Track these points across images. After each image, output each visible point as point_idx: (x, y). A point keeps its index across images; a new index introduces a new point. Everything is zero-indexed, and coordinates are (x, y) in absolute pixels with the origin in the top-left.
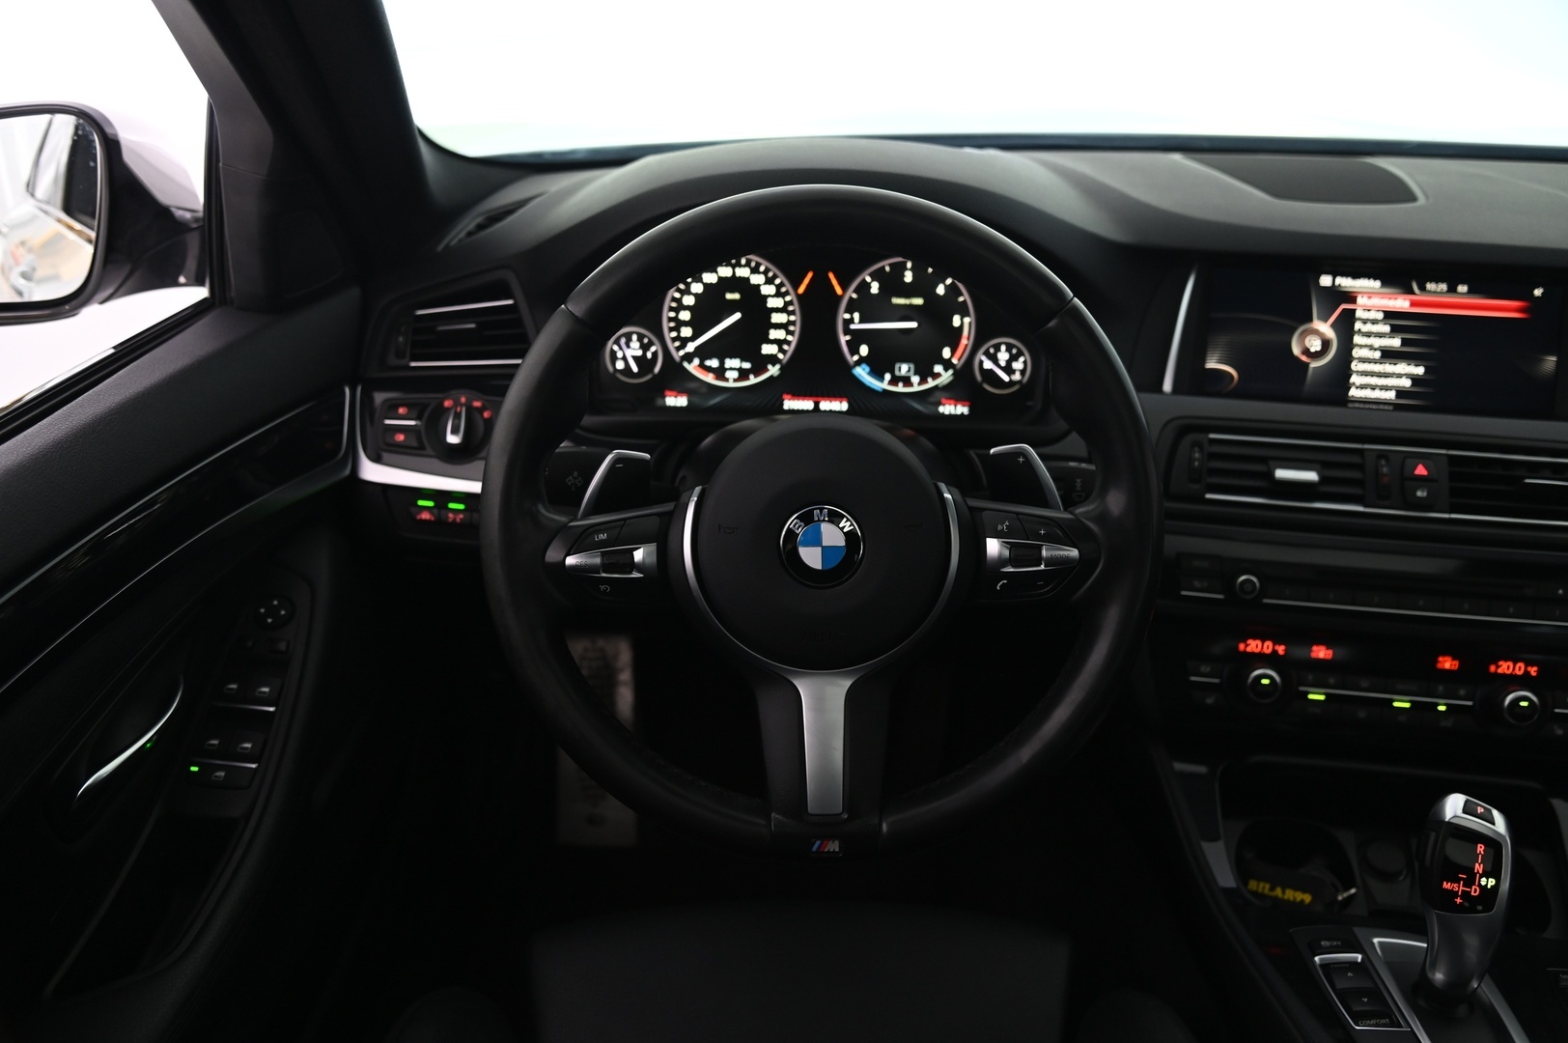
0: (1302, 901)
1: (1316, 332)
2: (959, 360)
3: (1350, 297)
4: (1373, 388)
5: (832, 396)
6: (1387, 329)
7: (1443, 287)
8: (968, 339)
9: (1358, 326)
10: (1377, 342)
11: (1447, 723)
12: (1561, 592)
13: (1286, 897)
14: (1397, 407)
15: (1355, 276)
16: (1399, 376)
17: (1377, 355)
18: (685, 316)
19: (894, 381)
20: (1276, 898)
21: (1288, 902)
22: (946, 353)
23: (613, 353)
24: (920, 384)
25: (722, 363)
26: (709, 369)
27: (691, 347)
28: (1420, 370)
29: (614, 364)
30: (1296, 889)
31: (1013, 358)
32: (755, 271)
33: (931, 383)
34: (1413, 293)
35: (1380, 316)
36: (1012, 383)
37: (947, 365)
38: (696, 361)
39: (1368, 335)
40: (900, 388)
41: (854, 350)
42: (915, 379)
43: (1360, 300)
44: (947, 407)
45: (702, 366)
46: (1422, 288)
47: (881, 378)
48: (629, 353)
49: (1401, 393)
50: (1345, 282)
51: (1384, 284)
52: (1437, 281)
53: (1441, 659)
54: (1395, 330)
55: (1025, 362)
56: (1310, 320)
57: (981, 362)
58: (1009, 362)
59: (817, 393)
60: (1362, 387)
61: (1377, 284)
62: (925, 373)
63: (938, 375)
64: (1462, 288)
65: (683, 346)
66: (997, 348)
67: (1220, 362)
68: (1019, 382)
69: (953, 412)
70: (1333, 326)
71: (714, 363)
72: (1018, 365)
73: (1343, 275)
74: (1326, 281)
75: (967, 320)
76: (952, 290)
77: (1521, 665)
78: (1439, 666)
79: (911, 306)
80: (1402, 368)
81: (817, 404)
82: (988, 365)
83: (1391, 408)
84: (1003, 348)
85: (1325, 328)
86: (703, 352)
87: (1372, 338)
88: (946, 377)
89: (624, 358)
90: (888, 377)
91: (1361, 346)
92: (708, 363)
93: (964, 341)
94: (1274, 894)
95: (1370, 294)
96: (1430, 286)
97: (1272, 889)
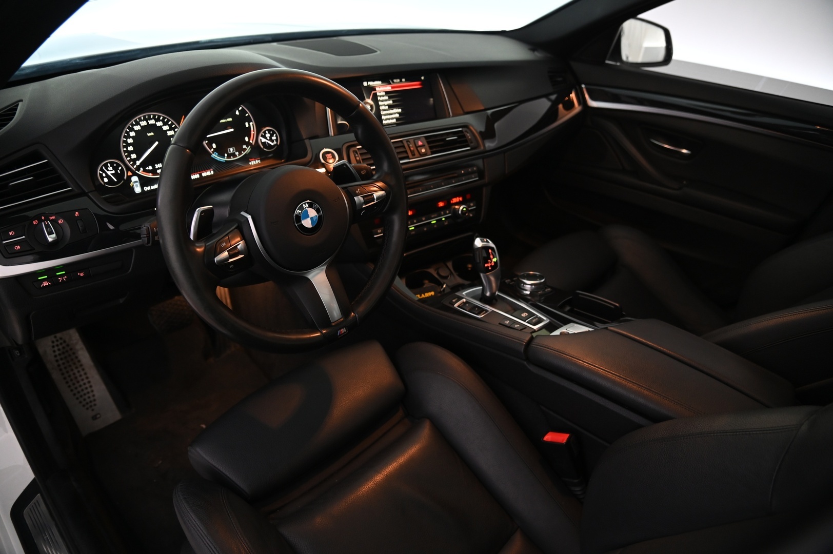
0: (432, 295)
1: (367, 103)
2: (253, 141)
3: (373, 89)
4: (389, 119)
5: (206, 170)
6: (387, 98)
7: (398, 80)
8: (254, 131)
9: (379, 98)
10: (386, 103)
11: (446, 223)
12: (463, 172)
13: (426, 296)
14: (397, 124)
15: (373, 81)
16: (395, 113)
17: (387, 107)
18: (131, 148)
19: (229, 156)
20: (423, 298)
21: (427, 297)
22: (247, 139)
23: (101, 175)
24: (239, 155)
25: (154, 167)
26: (149, 171)
27: (138, 163)
28: (400, 110)
29: (103, 181)
30: (428, 292)
31: (272, 135)
32: (157, 120)
33: (244, 154)
34: (390, 84)
35: (384, 94)
36: (275, 145)
37: (248, 144)
38: (142, 169)
39: (383, 101)
40: (232, 159)
41: (211, 147)
42: (237, 153)
43: (377, 89)
44: (252, 162)
45: (145, 171)
46: (393, 82)
47: (224, 157)
48: (109, 173)
49: (397, 119)
50: (371, 83)
51: (382, 82)
52: (396, 78)
53: (439, 203)
54: (390, 98)
55: (276, 136)
56: (365, 99)
57: (261, 140)
58: (271, 137)
59: (199, 170)
60: (386, 120)
61: (380, 83)
62: (240, 150)
63: (245, 149)
64: (403, 80)
65: (135, 163)
66: (265, 133)
67: (342, 120)
68: (277, 144)
69: (255, 163)
70: (372, 100)
71: (150, 168)
72: (274, 138)
73: (370, 81)
74: (365, 84)
75: (251, 123)
76: (243, 112)
77: (458, 198)
78: (439, 206)
79: (228, 122)
80: (395, 110)
81: (201, 175)
82: (264, 140)
83: (395, 125)
84: (267, 132)
85: (369, 101)
86: (144, 165)
87: (384, 102)
88: (248, 149)
89: (107, 176)
90: (226, 155)
91: (382, 105)
92: (147, 168)
93: (252, 133)
94: (422, 297)
95: (379, 86)
96: (395, 81)
97: (421, 296)
